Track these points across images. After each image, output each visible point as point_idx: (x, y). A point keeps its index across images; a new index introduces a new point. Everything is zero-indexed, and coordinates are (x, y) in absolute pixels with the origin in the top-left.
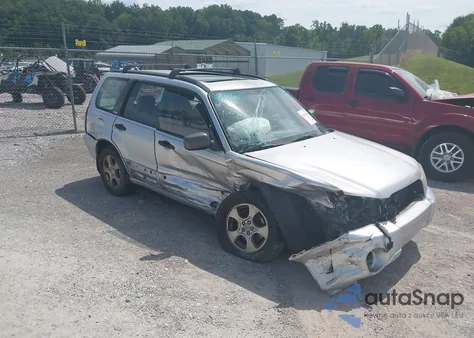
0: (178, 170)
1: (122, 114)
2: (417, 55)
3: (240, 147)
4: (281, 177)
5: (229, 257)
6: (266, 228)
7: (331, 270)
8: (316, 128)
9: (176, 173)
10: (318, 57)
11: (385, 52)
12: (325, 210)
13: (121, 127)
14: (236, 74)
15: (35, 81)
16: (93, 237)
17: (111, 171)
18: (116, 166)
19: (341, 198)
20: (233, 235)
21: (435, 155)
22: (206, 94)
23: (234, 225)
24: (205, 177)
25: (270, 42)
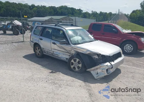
0: (57, 50)
1: (41, 35)
2: (122, 21)
3: (74, 44)
4: (85, 51)
5: (71, 72)
6: (81, 64)
7: (98, 74)
8: (93, 39)
9: (57, 51)
10: (93, 21)
11: (112, 20)
12: (96, 59)
13: (41, 39)
14: (72, 25)
15: (11, 27)
16: (35, 67)
17: (38, 51)
18: (40, 50)
19: (100, 56)
20: (72, 66)
21: (125, 48)
22: (65, 30)
23: (72, 64)
24: (65, 52)
25: (79, 17)
